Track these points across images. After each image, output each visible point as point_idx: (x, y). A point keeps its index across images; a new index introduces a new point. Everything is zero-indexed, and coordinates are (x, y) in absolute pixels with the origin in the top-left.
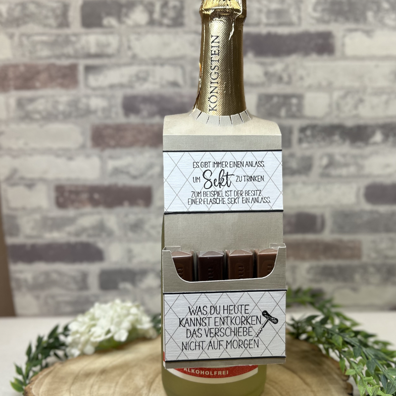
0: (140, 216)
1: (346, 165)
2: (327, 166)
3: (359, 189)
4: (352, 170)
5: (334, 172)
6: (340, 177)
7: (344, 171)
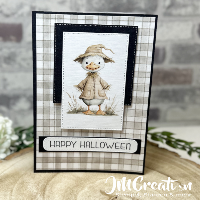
0: (13, 50)
1: (185, 6)
2: (169, 7)
3: (194, 26)
4: (189, 10)
5: (174, 12)
6: (180, 15)
7: (183, 11)
